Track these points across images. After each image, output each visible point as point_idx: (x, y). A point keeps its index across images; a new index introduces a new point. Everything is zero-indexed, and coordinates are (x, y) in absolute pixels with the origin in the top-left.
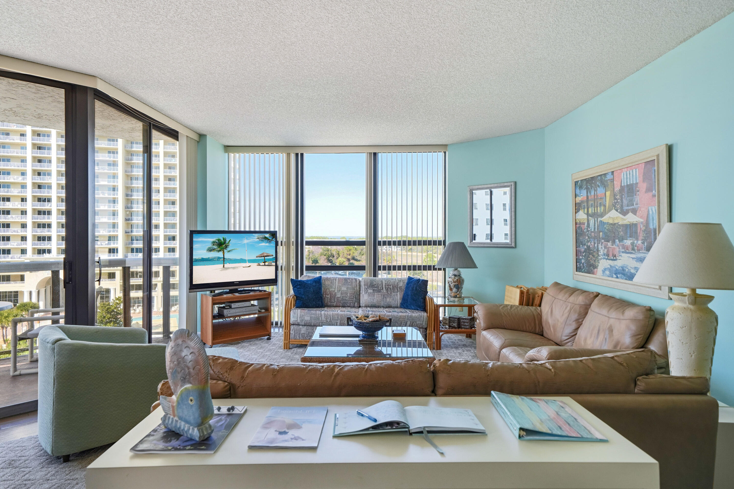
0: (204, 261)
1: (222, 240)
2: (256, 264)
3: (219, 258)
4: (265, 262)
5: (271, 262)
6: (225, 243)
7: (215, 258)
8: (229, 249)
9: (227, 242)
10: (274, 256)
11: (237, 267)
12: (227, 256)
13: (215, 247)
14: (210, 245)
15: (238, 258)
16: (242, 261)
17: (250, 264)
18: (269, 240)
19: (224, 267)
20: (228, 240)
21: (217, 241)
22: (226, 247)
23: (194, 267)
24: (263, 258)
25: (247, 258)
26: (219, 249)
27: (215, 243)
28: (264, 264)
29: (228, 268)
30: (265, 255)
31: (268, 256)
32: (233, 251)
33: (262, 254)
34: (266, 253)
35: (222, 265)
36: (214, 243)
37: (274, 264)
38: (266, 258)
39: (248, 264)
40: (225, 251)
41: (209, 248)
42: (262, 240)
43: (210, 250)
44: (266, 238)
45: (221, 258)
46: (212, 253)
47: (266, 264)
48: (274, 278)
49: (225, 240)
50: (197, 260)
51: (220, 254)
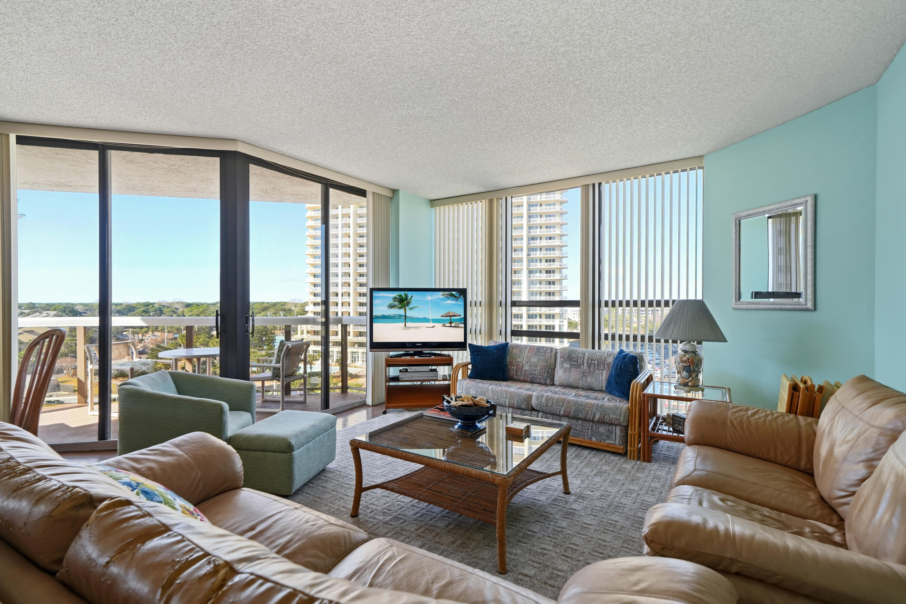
0: (385, 318)
1: (404, 296)
2: (441, 324)
3: (400, 316)
4: (451, 323)
5: (458, 323)
6: (406, 299)
7: (396, 315)
8: (410, 306)
9: (409, 298)
10: (463, 316)
11: (420, 327)
12: (409, 313)
13: (396, 303)
14: (391, 301)
15: (421, 316)
16: (425, 320)
17: (434, 324)
18: (455, 297)
19: (405, 326)
20: (409, 297)
21: (398, 297)
22: (408, 304)
23: (374, 324)
24: (449, 318)
25: (430, 317)
26: (400, 306)
27: (397, 299)
28: (450, 325)
29: (410, 328)
30: (451, 314)
31: (455, 316)
32: (416, 309)
33: (447, 313)
34: (453, 313)
35: (404, 324)
36: (395, 299)
37: (463, 325)
38: (452, 318)
39: (432, 324)
40: (407, 308)
41: (390, 304)
42: (448, 298)
43: (391, 306)
44: (452, 295)
45: (402, 316)
46: (393, 309)
47: (453, 325)
48: (463, 340)
49: (406, 296)
50: (377, 317)
51: (401, 312)
